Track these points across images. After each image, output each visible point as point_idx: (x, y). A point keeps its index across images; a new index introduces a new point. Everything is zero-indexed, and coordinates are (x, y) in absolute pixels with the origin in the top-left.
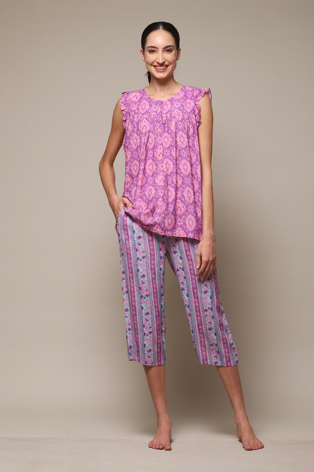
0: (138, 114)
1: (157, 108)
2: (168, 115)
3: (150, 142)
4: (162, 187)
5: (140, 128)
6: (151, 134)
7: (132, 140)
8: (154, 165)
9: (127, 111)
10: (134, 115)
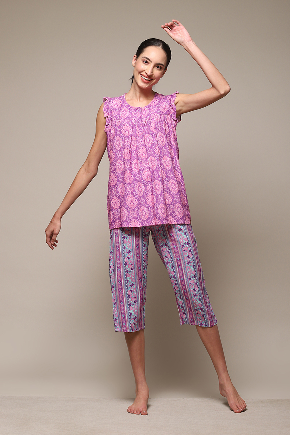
0: (120, 119)
1: (137, 114)
2: (148, 118)
3: (133, 144)
4: (150, 182)
5: (123, 132)
6: (134, 137)
7: (115, 142)
8: (139, 164)
9: (110, 117)
10: (116, 120)
